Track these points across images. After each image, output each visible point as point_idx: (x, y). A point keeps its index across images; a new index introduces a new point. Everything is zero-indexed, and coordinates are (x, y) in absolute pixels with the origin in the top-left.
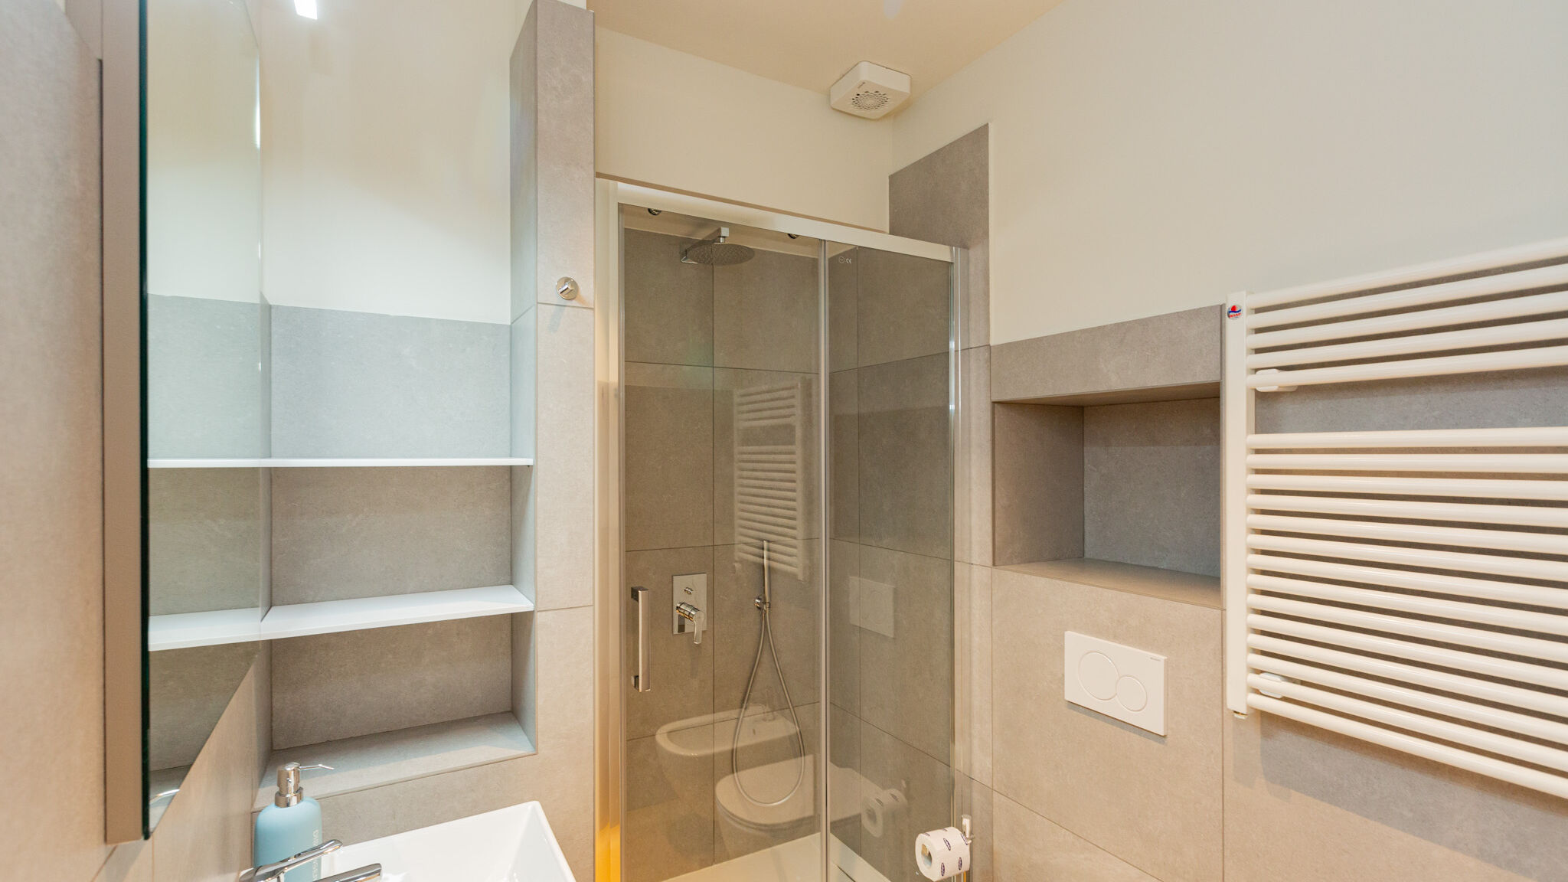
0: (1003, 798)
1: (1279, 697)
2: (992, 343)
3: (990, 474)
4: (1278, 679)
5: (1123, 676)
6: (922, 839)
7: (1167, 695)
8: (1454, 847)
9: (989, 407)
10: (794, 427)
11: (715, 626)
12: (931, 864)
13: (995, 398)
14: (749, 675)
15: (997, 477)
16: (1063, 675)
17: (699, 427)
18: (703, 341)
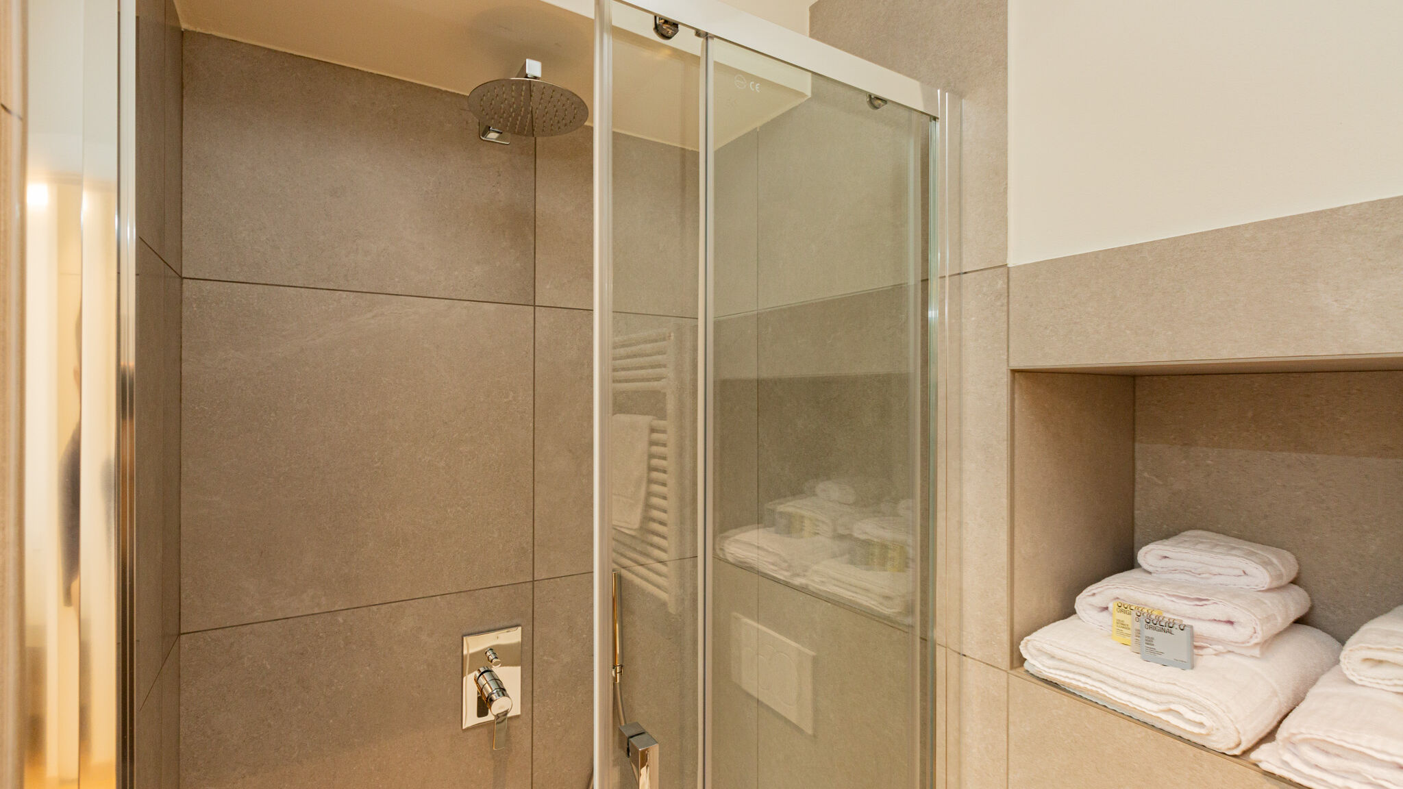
2: (1011, 263)
9: (1005, 376)
10: (665, 394)
13: (1016, 365)
17: (510, 398)
18: (518, 265)
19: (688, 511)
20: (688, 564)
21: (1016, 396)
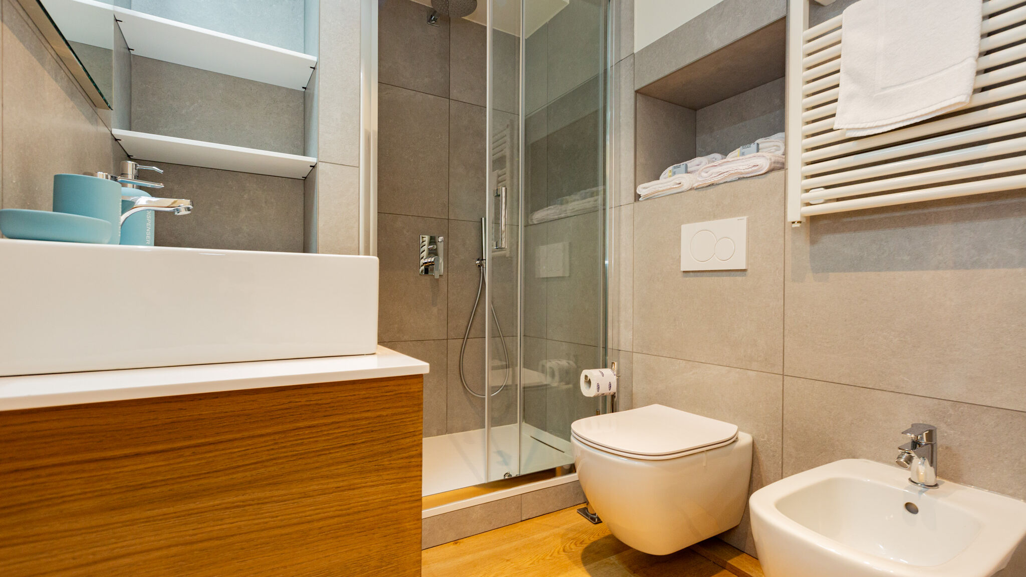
0: (639, 355)
1: (822, 201)
2: (635, 51)
3: (633, 140)
4: (822, 189)
5: (720, 239)
6: (585, 372)
7: (748, 242)
8: (937, 268)
9: (633, 95)
11: (449, 274)
12: (590, 387)
13: (637, 88)
14: (471, 311)
15: (638, 142)
16: (680, 257)
17: (439, 138)
18: (443, 80)
19: (515, 204)
20: (515, 227)
21: (637, 102)
